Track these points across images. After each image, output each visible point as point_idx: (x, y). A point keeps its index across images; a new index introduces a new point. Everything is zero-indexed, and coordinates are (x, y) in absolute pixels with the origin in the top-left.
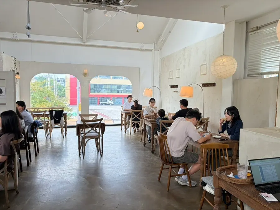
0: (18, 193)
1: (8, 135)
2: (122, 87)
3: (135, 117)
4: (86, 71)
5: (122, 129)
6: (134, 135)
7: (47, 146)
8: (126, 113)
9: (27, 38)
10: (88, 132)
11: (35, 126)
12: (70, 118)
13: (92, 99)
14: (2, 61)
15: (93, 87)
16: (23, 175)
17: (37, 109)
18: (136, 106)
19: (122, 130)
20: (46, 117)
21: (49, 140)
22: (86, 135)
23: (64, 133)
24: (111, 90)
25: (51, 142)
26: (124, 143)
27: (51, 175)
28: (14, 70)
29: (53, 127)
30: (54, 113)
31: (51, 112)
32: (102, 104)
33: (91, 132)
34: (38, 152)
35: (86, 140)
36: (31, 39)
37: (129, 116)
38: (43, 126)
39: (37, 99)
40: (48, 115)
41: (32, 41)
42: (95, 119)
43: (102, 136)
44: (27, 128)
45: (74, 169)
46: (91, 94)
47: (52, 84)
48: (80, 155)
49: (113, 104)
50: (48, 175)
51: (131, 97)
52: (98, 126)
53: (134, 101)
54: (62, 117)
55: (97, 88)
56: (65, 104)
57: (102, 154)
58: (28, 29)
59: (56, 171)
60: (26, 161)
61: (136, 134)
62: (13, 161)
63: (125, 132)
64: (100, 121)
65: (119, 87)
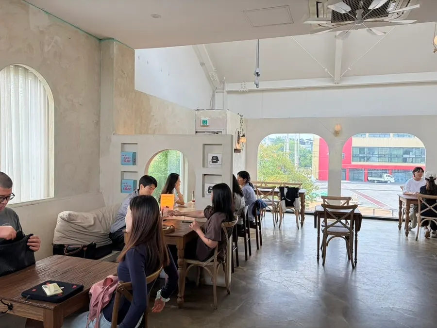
0: (229, 293)
1: (220, 214)
2: (414, 151)
3: (428, 209)
4: (337, 128)
5: (400, 227)
6: (425, 243)
7: (274, 237)
8: (408, 200)
9: (254, 87)
10: (332, 225)
11: (258, 207)
12: (314, 200)
13: (354, 173)
14: (227, 121)
15: (356, 152)
16: (239, 271)
17: (266, 183)
18: (429, 187)
19: (400, 229)
20: (275, 195)
21: (278, 229)
22: (328, 230)
23: (300, 221)
24: (391, 157)
25: (280, 233)
26: (403, 254)
27: (273, 280)
28: (240, 131)
29: (284, 211)
30: (286, 191)
31: (282, 189)
32: (373, 181)
33: (336, 225)
34: (261, 245)
35: (329, 236)
36: (260, 88)
37: (415, 205)
38: (271, 208)
39: (269, 169)
40: (278, 192)
41: (263, 91)
42: (346, 205)
43: (356, 235)
44: (247, 208)
45: (306, 279)
46: (353, 163)
47: (292, 149)
48: (318, 259)
49: (394, 181)
50: (269, 279)
51: (421, 170)
52: (347, 217)
53: (426, 179)
54: (297, 197)
55: (364, 153)
56: (308, 179)
57: (356, 265)
58: (256, 76)
59: (281, 276)
60: (244, 254)
61: (431, 241)
62: (225, 249)
63: (407, 234)
64: (352, 210)
65: (407, 151)
